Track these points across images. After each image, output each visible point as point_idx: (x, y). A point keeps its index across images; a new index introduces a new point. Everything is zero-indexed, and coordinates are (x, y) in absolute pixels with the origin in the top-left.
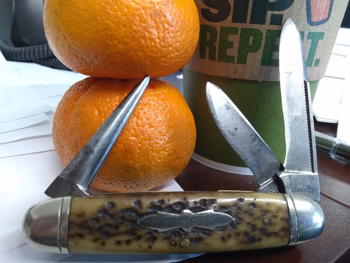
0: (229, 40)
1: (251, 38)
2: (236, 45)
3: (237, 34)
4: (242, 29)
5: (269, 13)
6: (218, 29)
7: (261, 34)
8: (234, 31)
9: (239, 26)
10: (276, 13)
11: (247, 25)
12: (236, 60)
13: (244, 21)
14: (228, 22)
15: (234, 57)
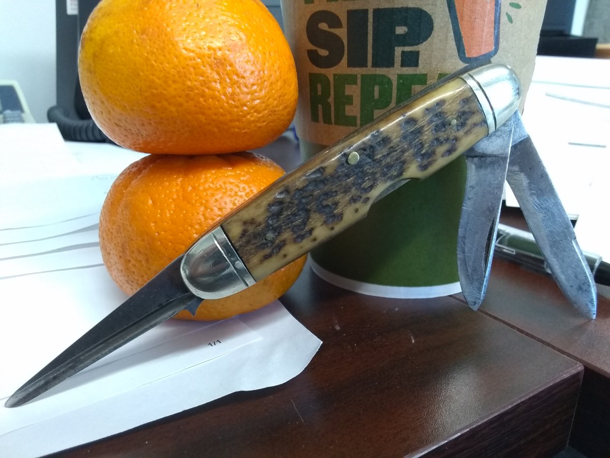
0: (347, 93)
1: (377, 88)
2: (357, 100)
3: (355, 83)
4: (362, 76)
5: (398, 51)
6: (331, 79)
7: (389, 82)
8: (352, 79)
9: (358, 71)
10: (407, 49)
11: (370, 70)
12: (359, 122)
13: (363, 64)
14: (343, 67)
15: (355, 117)
